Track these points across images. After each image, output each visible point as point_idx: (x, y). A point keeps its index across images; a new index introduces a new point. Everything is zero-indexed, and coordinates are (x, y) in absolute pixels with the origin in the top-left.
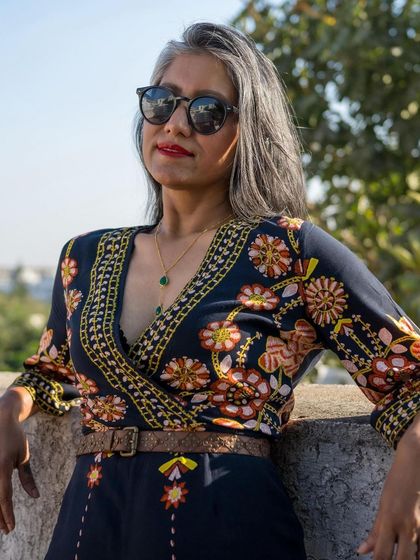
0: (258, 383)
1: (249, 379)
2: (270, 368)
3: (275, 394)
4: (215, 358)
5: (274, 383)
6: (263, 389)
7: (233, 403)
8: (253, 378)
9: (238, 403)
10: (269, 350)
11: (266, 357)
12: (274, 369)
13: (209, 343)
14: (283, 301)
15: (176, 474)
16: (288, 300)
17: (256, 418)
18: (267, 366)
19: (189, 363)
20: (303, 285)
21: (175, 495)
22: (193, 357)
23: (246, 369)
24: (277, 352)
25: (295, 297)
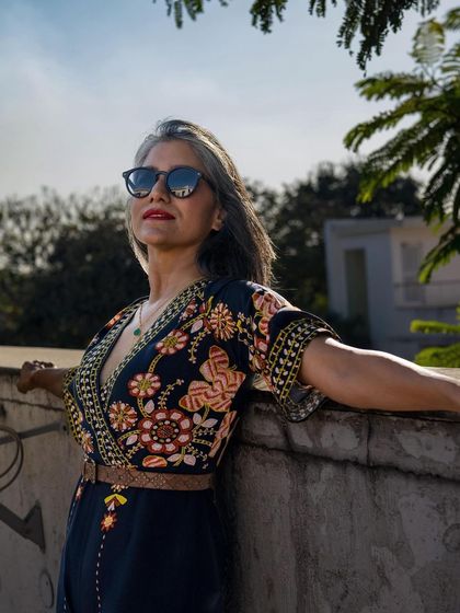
0: (180, 420)
1: (172, 417)
2: (192, 407)
3: (197, 428)
4: (140, 402)
5: (197, 419)
6: (185, 424)
7: (157, 441)
8: (176, 416)
9: (162, 441)
10: (190, 393)
11: (187, 399)
12: (197, 409)
13: (135, 391)
14: (191, 337)
15: (112, 507)
16: (196, 334)
17: (179, 452)
18: (189, 405)
19: (123, 406)
20: (206, 319)
21: (108, 521)
22: (125, 403)
23: (168, 409)
24: (200, 394)
25: (202, 330)
